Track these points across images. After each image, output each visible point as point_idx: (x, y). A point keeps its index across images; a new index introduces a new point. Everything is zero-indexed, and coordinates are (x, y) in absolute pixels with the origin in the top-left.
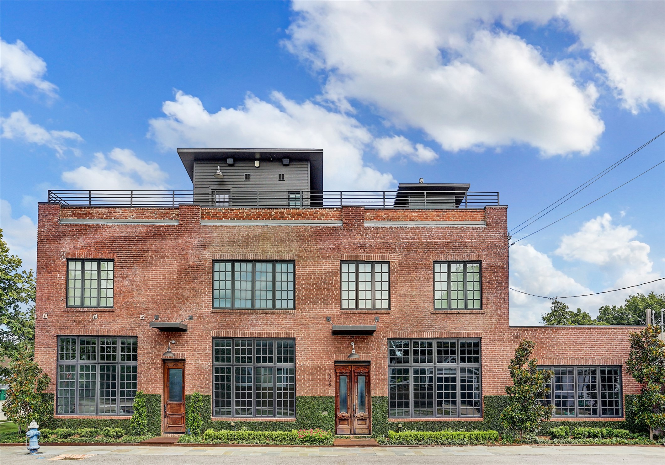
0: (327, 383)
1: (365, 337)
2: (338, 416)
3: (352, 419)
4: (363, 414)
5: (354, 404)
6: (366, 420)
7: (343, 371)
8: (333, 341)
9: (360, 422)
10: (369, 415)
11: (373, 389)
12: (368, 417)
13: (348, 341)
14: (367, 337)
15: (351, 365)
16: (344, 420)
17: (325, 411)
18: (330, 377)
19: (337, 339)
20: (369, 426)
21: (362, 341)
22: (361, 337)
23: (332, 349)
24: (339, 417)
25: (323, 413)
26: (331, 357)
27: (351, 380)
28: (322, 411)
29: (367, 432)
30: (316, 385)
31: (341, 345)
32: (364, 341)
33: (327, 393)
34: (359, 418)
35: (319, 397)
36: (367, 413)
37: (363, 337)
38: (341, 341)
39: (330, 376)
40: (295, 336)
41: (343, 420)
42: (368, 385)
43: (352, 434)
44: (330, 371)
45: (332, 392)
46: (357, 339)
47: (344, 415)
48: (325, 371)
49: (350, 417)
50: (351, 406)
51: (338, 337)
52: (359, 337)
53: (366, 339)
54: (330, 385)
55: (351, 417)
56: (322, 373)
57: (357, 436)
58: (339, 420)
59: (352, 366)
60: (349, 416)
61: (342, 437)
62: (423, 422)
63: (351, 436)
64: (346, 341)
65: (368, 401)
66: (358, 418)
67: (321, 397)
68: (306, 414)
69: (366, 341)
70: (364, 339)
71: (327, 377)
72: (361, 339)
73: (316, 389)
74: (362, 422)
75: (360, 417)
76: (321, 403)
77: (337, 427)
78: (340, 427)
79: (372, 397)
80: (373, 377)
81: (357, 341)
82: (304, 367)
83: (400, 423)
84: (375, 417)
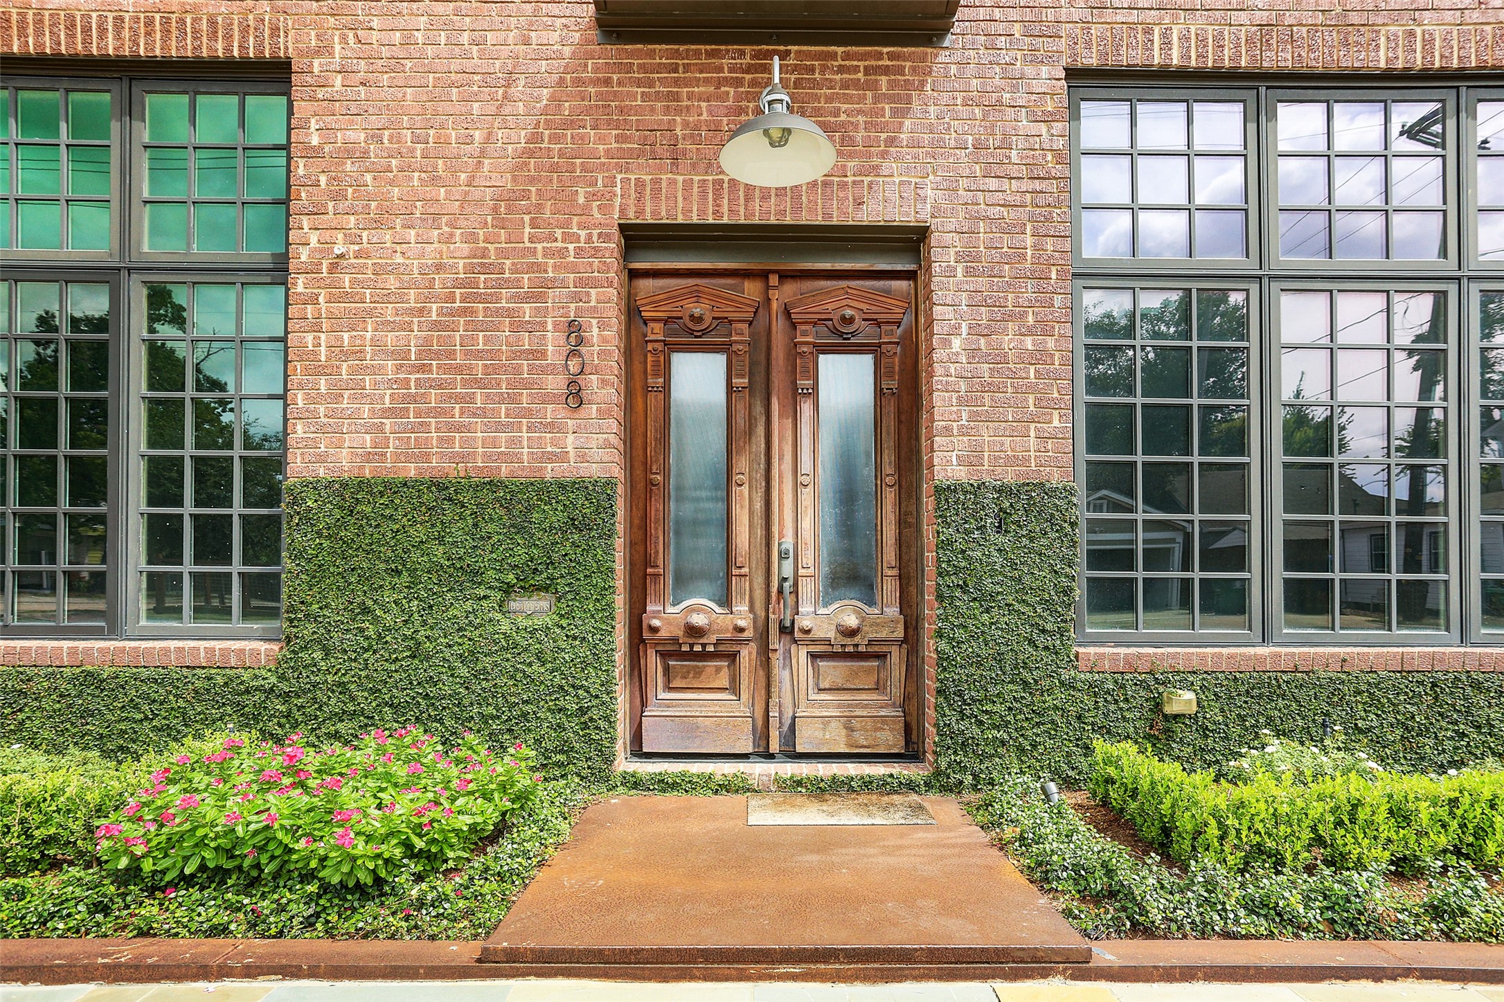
0: (556, 384)
1: (880, 56)
2: (655, 630)
3: (765, 653)
4: (858, 612)
5: (788, 543)
6: (881, 657)
7: (697, 311)
8: (607, 82)
9: (833, 671)
10: (912, 624)
11: (948, 431)
12: (899, 633)
13: (738, 83)
14: (891, 57)
15: (764, 275)
16: (704, 656)
17: (531, 589)
18: (580, 341)
19: (643, 68)
20: (907, 698)
21: (856, 84)
22: (847, 56)
23: (601, 140)
24: (663, 634)
25: (513, 605)
26: (591, 197)
27: (760, 378)
28: (508, 590)
29: (891, 739)
30: (460, 399)
31: (678, 111)
32: (874, 86)
33: (552, 458)
34: (828, 642)
35: (477, 488)
36: (893, 611)
37: (863, 57)
38: (676, 82)
39: (574, 330)
40: (287, 46)
41: (692, 656)
42: (899, 412)
43: (770, 756)
44: (576, 298)
45: (598, 454)
46: (812, 70)
47: (699, 620)
48: (539, 298)
49: (748, 634)
50: (759, 554)
51: (651, 54)
52: (834, 56)
53: (886, 71)
54: (575, 396)
55: (763, 637)
56: (509, 313)
57: (804, 769)
58: (664, 655)
59: (774, 279)
60: (742, 630)
61: (674, 786)
62: (1371, 678)
63: (758, 770)
64: (719, 83)
65: (902, 523)
66: (814, 641)
67: (493, 485)
68: (366, 610)
69: (892, 85)
70: (867, 71)
71: (554, 343)
72: (841, 69)
73: (459, 428)
74: (854, 674)
75: (831, 634)
76: (491, 527)
77: (644, 704)
78: (669, 704)
79: (938, 490)
80: (947, 343)
81: (816, 84)
82: (361, 270)
83: (1183, 677)
84: (960, 634)
